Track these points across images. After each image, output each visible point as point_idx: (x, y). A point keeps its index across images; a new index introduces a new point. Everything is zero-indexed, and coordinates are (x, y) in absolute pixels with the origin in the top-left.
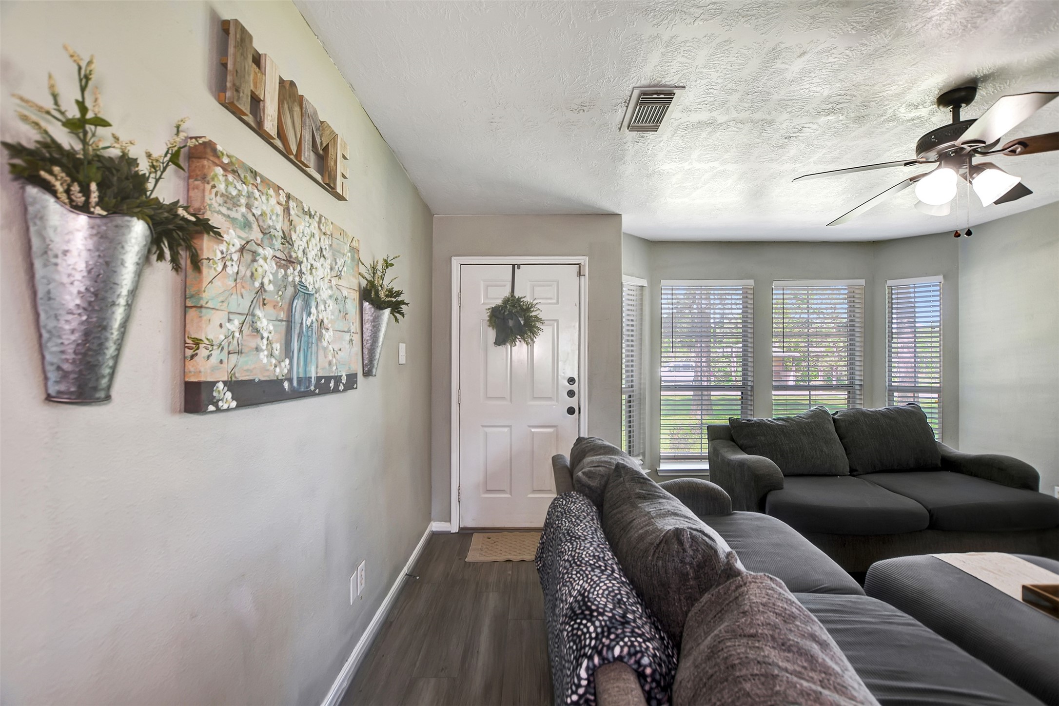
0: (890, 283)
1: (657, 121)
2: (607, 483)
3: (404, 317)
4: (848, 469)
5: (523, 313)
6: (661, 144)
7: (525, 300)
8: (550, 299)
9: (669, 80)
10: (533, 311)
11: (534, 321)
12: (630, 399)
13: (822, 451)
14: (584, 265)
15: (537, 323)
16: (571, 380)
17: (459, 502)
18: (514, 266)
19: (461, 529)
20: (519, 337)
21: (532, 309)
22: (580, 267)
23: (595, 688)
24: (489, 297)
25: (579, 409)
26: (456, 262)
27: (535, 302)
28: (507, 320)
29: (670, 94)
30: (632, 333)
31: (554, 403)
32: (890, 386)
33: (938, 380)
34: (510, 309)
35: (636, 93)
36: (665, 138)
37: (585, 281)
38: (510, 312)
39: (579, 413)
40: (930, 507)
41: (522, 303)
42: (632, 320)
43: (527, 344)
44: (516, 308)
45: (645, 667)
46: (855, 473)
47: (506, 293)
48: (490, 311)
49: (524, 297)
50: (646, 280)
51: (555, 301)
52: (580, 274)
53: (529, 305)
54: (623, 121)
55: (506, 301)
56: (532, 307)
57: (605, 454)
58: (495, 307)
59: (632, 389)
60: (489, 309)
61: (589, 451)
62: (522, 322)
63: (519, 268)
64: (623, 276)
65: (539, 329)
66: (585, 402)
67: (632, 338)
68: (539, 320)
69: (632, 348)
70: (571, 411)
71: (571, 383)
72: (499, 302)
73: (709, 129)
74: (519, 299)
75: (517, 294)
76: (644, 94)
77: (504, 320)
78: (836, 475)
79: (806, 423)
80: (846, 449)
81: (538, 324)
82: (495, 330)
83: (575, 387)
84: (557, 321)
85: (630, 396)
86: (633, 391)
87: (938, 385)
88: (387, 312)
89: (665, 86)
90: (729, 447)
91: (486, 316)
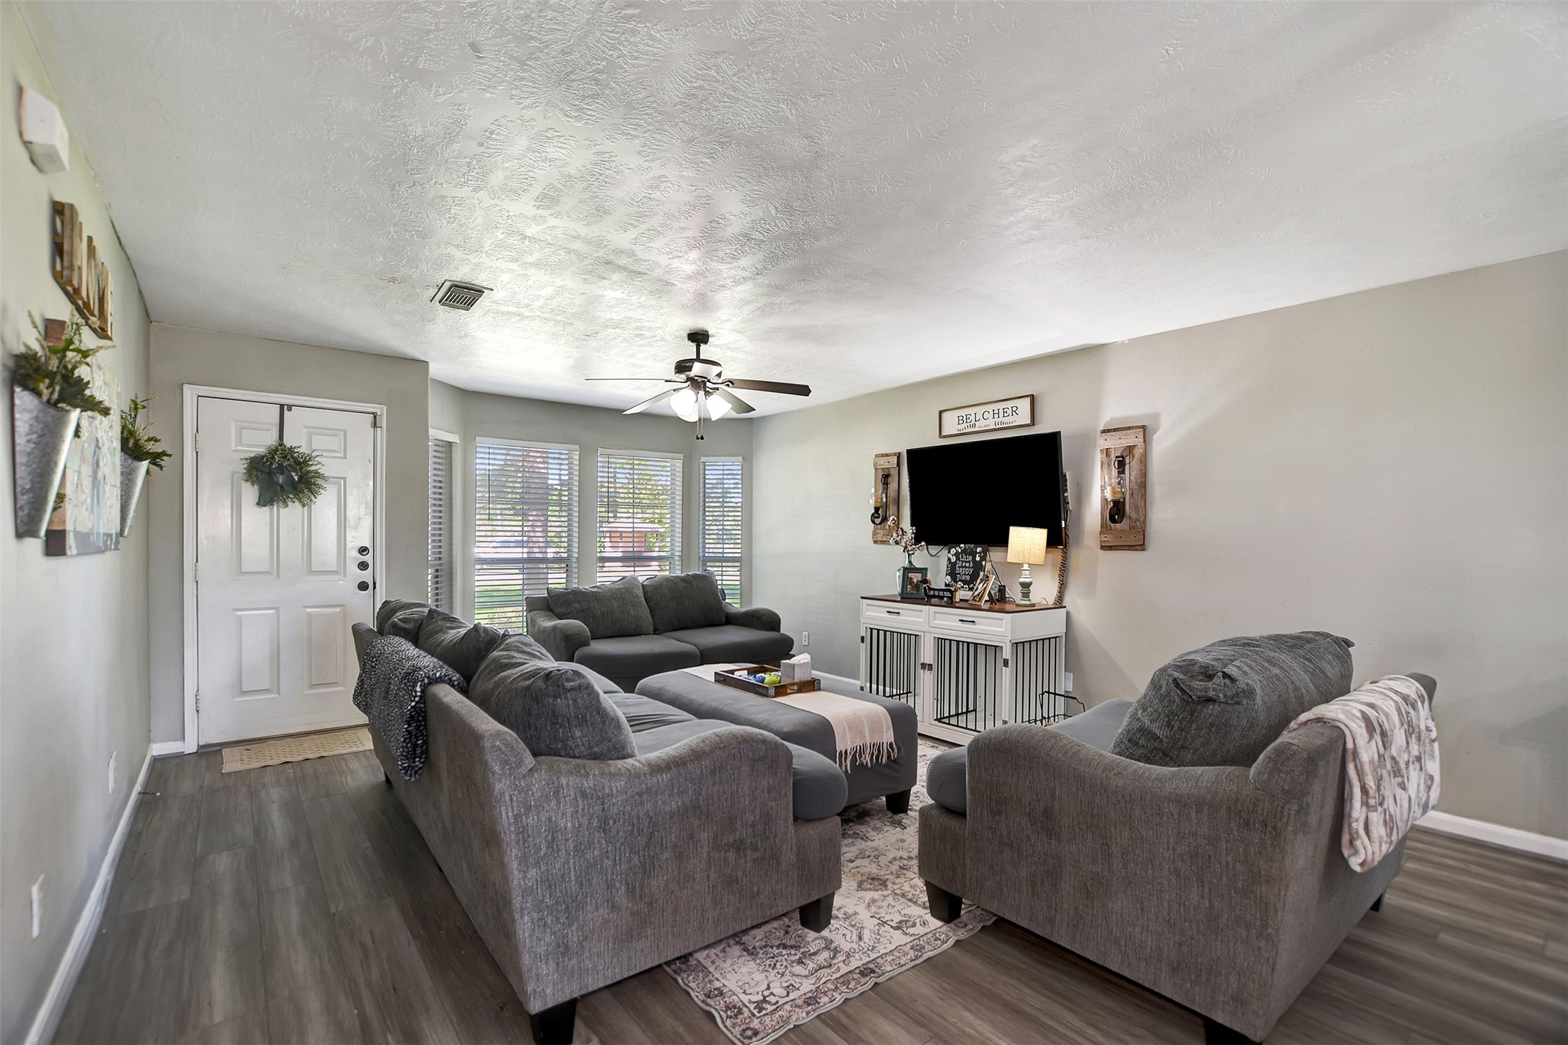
0: (703, 459)
1: (468, 305)
2: (420, 625)
3: (161, 470)
4: (652, 628)
5: (298, 467)
6: (473, 318)
7: (301, 450)
8: (335, 451)
9: (479, 280)
10: (312, 465)
11: (314, 477)
12: (437, 574)
13: (629, 613)
14: (381, 415)
15: (318, 479)
16: (363, 550)
17: (198, 711)
18: (282, 406)
19: (200, 747)
20: (291, 496)
21: (311, 463)
22: (375, 417)
23: (425, 700)
24: (243, 443)
25: (374, 583)
26: (189, 393)
27: (314, 454)
28: (275, 474)
29: (480, 291)
30: (440, 497)
31: (341, 576)
32: (704, 556)
33: (739, 551)
34: (279, 461)
35: (447, 285)
36: (477, 315)
37: (382, 434)
38: (281, 466)
39: (374, 588)
40: (701, 649)
41: (296, 455)
42: (440, 482)
43: (304, 506)
44: (289, 460)
45: (454, 681)
46: (657, 632)
47: (270, 439)
48: (248, 461)
49: (299, 447)
50: (457, 436)
51: (342, 455)
52: (375, 425)
53: (305, 458)
54: (434, 296)
55: (273, 452)
56: (310, 460)
57: (420, 607)
58: (255, 457)
59: (440, 562)
60: (246, 459)
61: (399, 608)
62: (296, 478)
63: (289, 409)
64: (430, 429)
65: (320, 487)
66: (381, 577)
67: (440, 503)
68: (318, 475)
69: (440, 515)
70: (363, 586)
71: (365, 553)
72: (261, 450)
73: (518, 318)
74: (291, 449)
75: (288, 442)
76: (456, 286)
77: (270, 474)
78: (641, 635)
79: (617, 589)
80: (651, 612)
81: (319, 481)
82: (256, 487)
83: (368, 558)
84: (345, 479)
85: (437, 571)
86: (441, 565)
87: (739, 555)
88: (145, 464)
89: (475, 285)
90: (546, 616)
91: (241, 468)
